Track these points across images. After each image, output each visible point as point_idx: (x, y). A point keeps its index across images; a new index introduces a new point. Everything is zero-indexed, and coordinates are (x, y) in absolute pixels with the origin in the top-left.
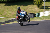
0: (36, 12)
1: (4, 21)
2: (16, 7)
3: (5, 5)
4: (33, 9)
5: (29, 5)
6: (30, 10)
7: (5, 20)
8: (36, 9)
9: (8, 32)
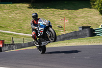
0: (95, 24)
1: (26, 42)
2: (52, 12)
3: (29, 8)
4: (90, 19)
5: (81, 9)
6: (83, 19)
7: (27, 40)
8: (95, 17)
9: (35, 67)
